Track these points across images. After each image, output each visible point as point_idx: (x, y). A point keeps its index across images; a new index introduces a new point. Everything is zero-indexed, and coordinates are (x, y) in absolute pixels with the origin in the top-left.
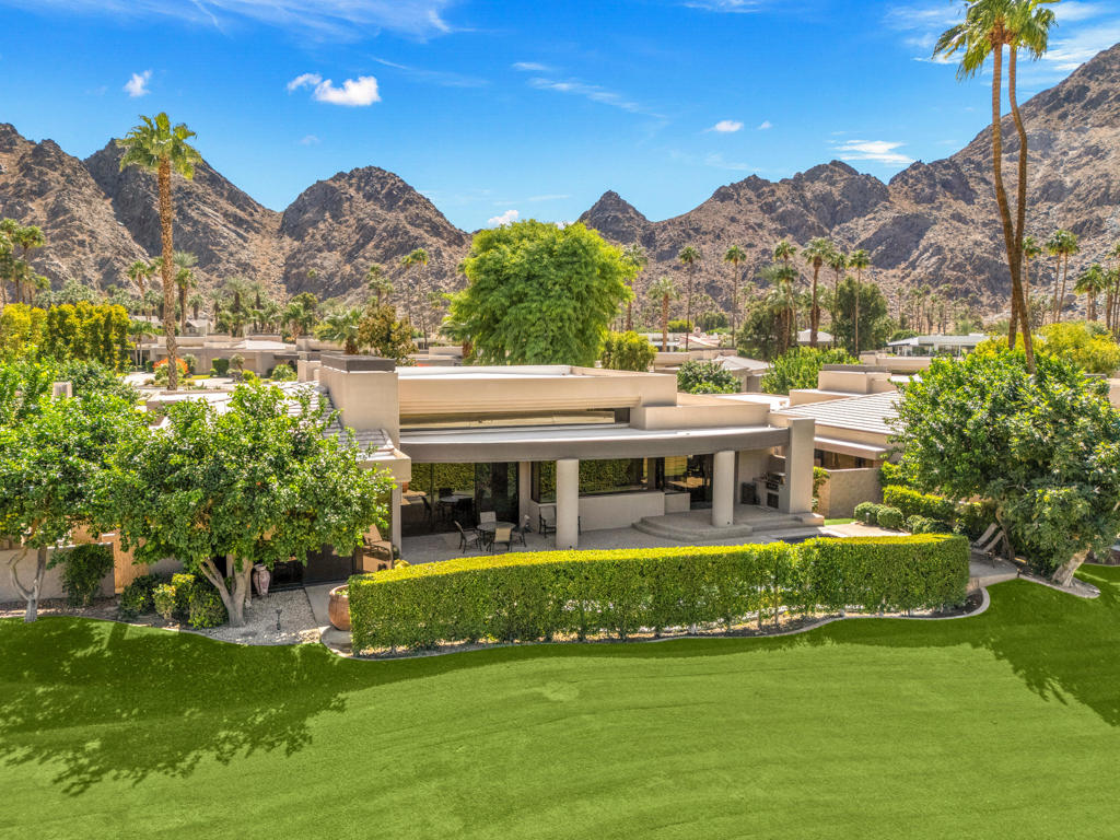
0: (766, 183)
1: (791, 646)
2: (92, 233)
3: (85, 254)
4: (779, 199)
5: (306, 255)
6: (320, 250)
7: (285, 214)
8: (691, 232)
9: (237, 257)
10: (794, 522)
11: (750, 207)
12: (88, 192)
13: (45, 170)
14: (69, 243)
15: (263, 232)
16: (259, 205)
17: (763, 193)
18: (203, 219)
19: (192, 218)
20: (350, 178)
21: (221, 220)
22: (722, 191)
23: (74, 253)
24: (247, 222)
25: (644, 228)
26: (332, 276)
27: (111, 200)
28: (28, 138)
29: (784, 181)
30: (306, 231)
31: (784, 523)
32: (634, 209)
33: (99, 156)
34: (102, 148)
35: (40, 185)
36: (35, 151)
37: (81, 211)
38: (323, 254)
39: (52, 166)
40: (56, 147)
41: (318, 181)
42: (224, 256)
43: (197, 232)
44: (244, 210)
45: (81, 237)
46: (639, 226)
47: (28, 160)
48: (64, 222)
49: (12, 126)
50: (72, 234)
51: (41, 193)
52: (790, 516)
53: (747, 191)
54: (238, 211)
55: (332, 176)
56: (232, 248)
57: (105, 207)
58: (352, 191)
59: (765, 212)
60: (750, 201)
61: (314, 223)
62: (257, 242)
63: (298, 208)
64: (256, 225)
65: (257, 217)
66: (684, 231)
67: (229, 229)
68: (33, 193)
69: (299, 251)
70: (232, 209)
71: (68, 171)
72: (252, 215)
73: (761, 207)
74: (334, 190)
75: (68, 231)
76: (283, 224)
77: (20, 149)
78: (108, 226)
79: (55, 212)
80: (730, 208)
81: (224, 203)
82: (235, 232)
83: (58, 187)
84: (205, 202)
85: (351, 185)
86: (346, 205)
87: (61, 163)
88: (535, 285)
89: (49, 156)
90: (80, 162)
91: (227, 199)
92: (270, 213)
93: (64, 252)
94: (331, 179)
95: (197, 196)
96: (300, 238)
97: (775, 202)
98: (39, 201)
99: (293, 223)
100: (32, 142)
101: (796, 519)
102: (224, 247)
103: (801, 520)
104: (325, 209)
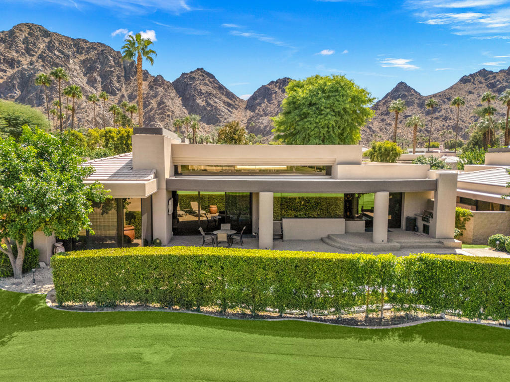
0: (491, 72)
1: (381, 339)
2: (173, 112)
3: (169, 120)
4: (498, 81)
5: (255, 118)
6: (261, 116)
7: (248, 100)
8: (446, 100)
9: (227, 120)
10: (437, 244)
11: (481, 85)
12: (172, 95)
13: (158, 87)
14: (164, 116)
15: (239, 109)
16: (238, 98)
17: (489, 78)
18: (215, 105)
19: (211, 104)
20: (276, 84)
21: (222, 104)
22: (465, 78)
23: (166, 120)
24: (232, 105)
25: (419, 99)
26: (266, 127)
27: (181, 98)
28: (152, 75)
29: (501, 71)
30: (256, 108)
31: (429, 244)
32: (414, 90)
33: (177, 81)
34: (179, 77)
35: (155, 93)
36: (154, 80)
37: (169, 103)
38: (263, 118)
39: (160, 86)
40: (162, 78)
41: (262, 86)
42: (222, 120)
43: (212, 110)
44: (231, 100)
45: (168, 113)
46: (416, 98)
47: (152, 84)
48: (163, 107)
49: (147, 71)
50: (165, 112)
51: (155, 97)
52: (435, 240)
53: (479, 77)
54: (229, 100)
55: (269, 83)
56: (226, 116)
57: (178, 101)
58: (277, 89)
59: (489, 88)
60: (481, 83)
61: (260, 104)
62: (236, 113)
63: (253, 98)
64: (236, 106)
65: (237, 103)
66: (441, 100)
67: (225, 108)
68: (153, 96)
69: (253, 117)
70: (227, 100)
71: (166, 87)
72: (234, 102)
73: (487, 86)
74: (269, 89)
75: (164, 111)
76: (247, 105)
77: (149, 79)
78: (179, 109)
79: (160, 103)
80: (469, 86)
81: (224, 98)
82: (227, 109)
83: (162, 94)
84: (216, 97)
85: (276, 87)
86: (274, 95)
87: (163, 84)
88: (314, 109)
89: (159, 82)
90: (170, 83)
91: (225, 95)
92: (242, 101)
93: (162, 120)
94: (268, 84)
95: (213, 95)
96: (253, 111)
97: (496, 82)
98: (155, 99)
99: (251, 105)
100: (153, 77)
101: (440, 242)
102: (223, 116)
103: (443, 243)
104: (264, 98)
